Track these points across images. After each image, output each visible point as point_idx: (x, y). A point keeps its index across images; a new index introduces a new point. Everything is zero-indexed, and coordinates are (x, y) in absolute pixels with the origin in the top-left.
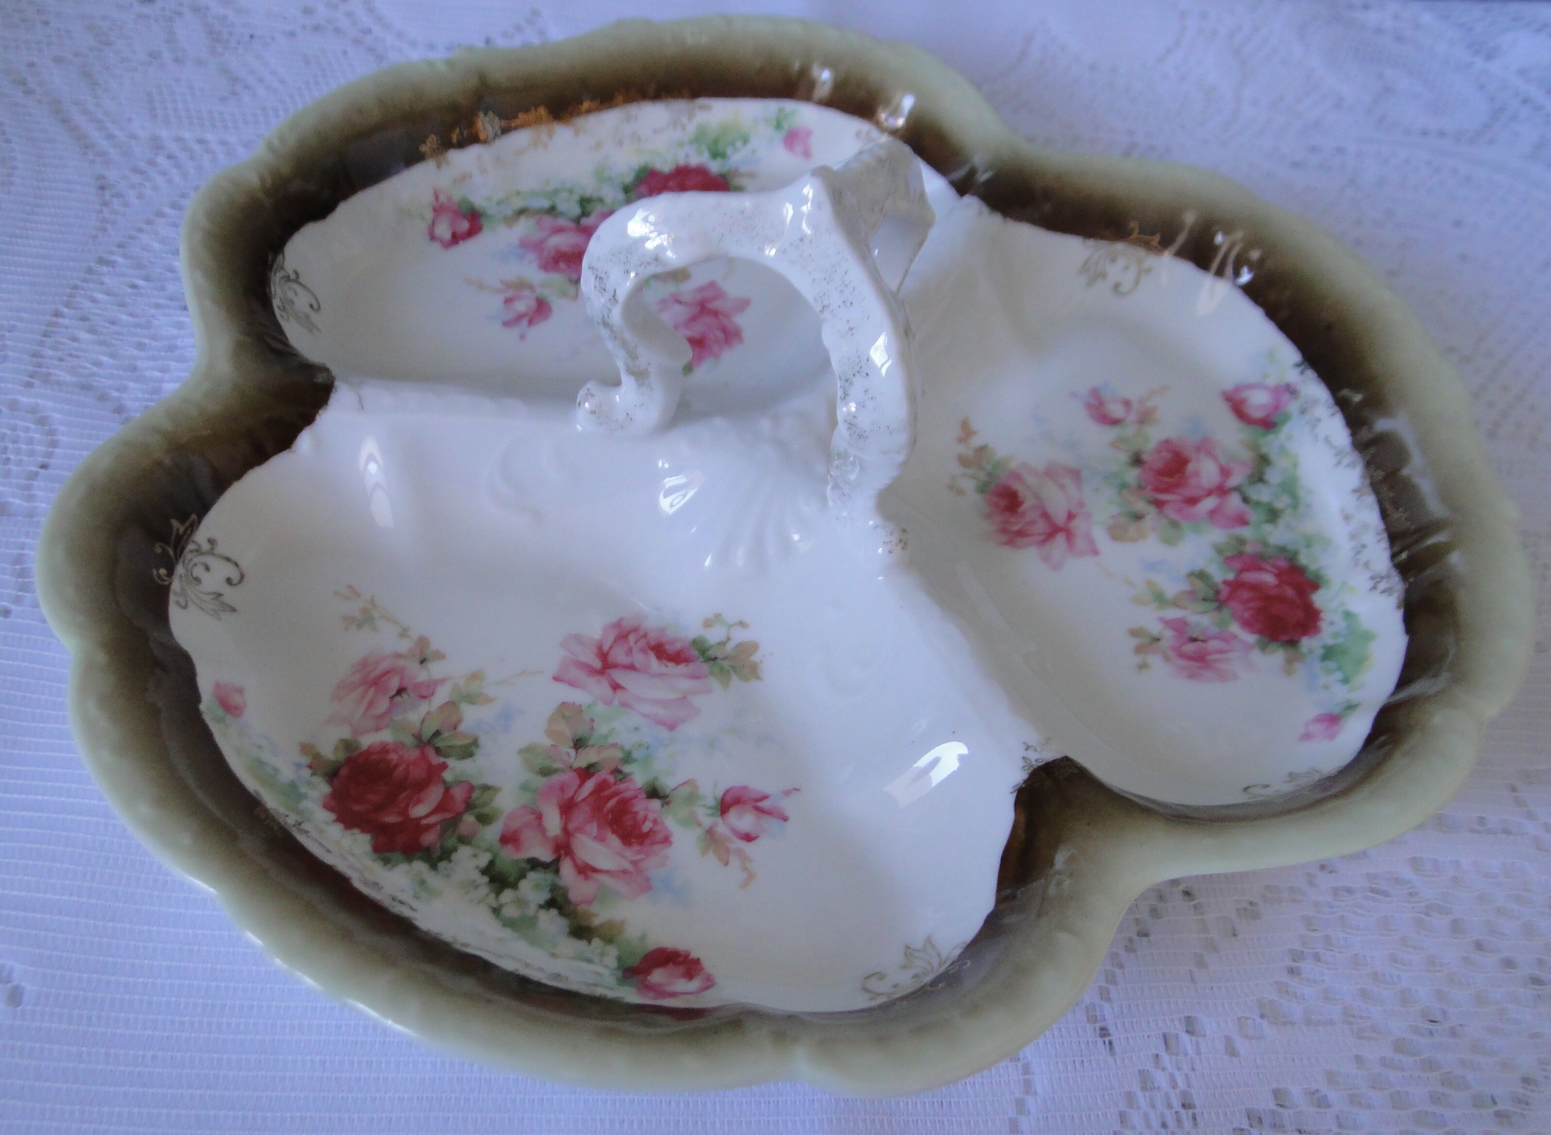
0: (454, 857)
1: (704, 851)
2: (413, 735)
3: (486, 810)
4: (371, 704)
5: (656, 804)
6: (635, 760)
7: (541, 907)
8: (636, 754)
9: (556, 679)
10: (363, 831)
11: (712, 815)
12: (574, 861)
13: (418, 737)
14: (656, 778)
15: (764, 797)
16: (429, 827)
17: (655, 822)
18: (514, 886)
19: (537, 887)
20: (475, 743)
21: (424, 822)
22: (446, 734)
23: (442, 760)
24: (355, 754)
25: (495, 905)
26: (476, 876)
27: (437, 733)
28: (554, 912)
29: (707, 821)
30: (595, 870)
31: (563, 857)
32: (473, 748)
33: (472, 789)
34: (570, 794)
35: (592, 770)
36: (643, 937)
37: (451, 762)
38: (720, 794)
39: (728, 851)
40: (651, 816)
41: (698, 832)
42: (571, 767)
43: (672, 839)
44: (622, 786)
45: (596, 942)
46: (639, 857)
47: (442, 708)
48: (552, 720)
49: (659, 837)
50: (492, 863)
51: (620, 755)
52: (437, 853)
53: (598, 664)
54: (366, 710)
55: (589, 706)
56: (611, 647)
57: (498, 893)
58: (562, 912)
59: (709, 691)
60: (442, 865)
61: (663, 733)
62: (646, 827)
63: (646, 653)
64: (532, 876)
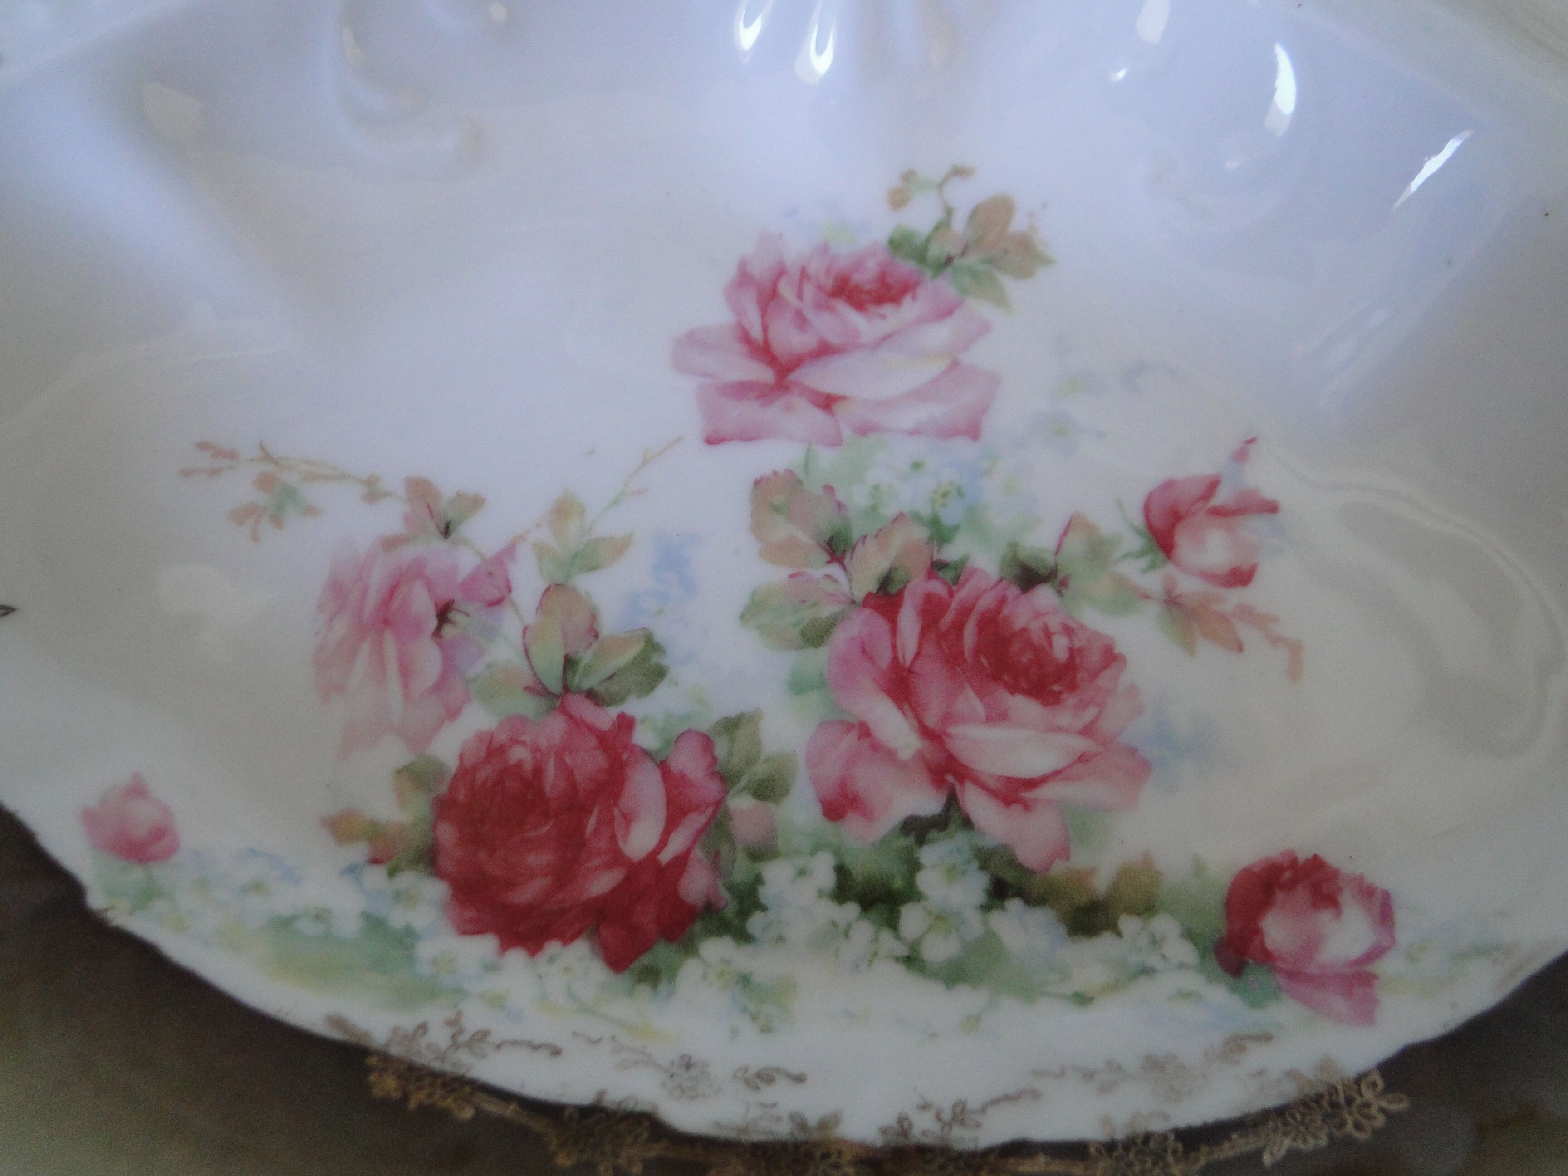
0: (766, 894)
1: (1188, 645)
2: (527, 689)
3: (760, 769)
4: (406, 672)
5: (1044, 595)
6: (956, 529)
7: (986, 908)
9: (712, 440)
10: (567, 939)
11: (1152, 567)
12: (983, 786)
13: (538, 689)
14: (1014, 546)
17: (1068, 631)
18: (911, 894)
19: (953, 873)
20: (651, 645)
21: (665, 857)
22: (586, 657)
23: (613, 712)
24: (443, 789)
25: (902, 950)
26: (830, 911)
27: (569, 663)
28: (1014, 905)
29: (1153, 582)
30: (1031, 784)
31: (958, 788)
32: (655, 659)
33: (707, 743)
34: (885, 658)
35: (893, 590)
37: (634, 707)
38: (1138, 519)
39: (1224, 619)
40: (1054, 623)
41: (1152, 611)
42: (853, 602)
43: (1119, 649)
44: (963, 594)
45: (1128, 924)
46: (1089, 714)
47: (543, 606)
48: (758, 528)
49: (1094, 658)
50: (841, 871)
51: (920, 533)
52: (730, 907)
54: (406, 686)
55: (806, 465)
56: (765, 329)
57: (892, 923)
58: (1032, 900)
59: (985, 328)
60: (755, 923)
61: (963, 448)
62: (1060, 648)
63: (830, 309)
64: (928, 855)
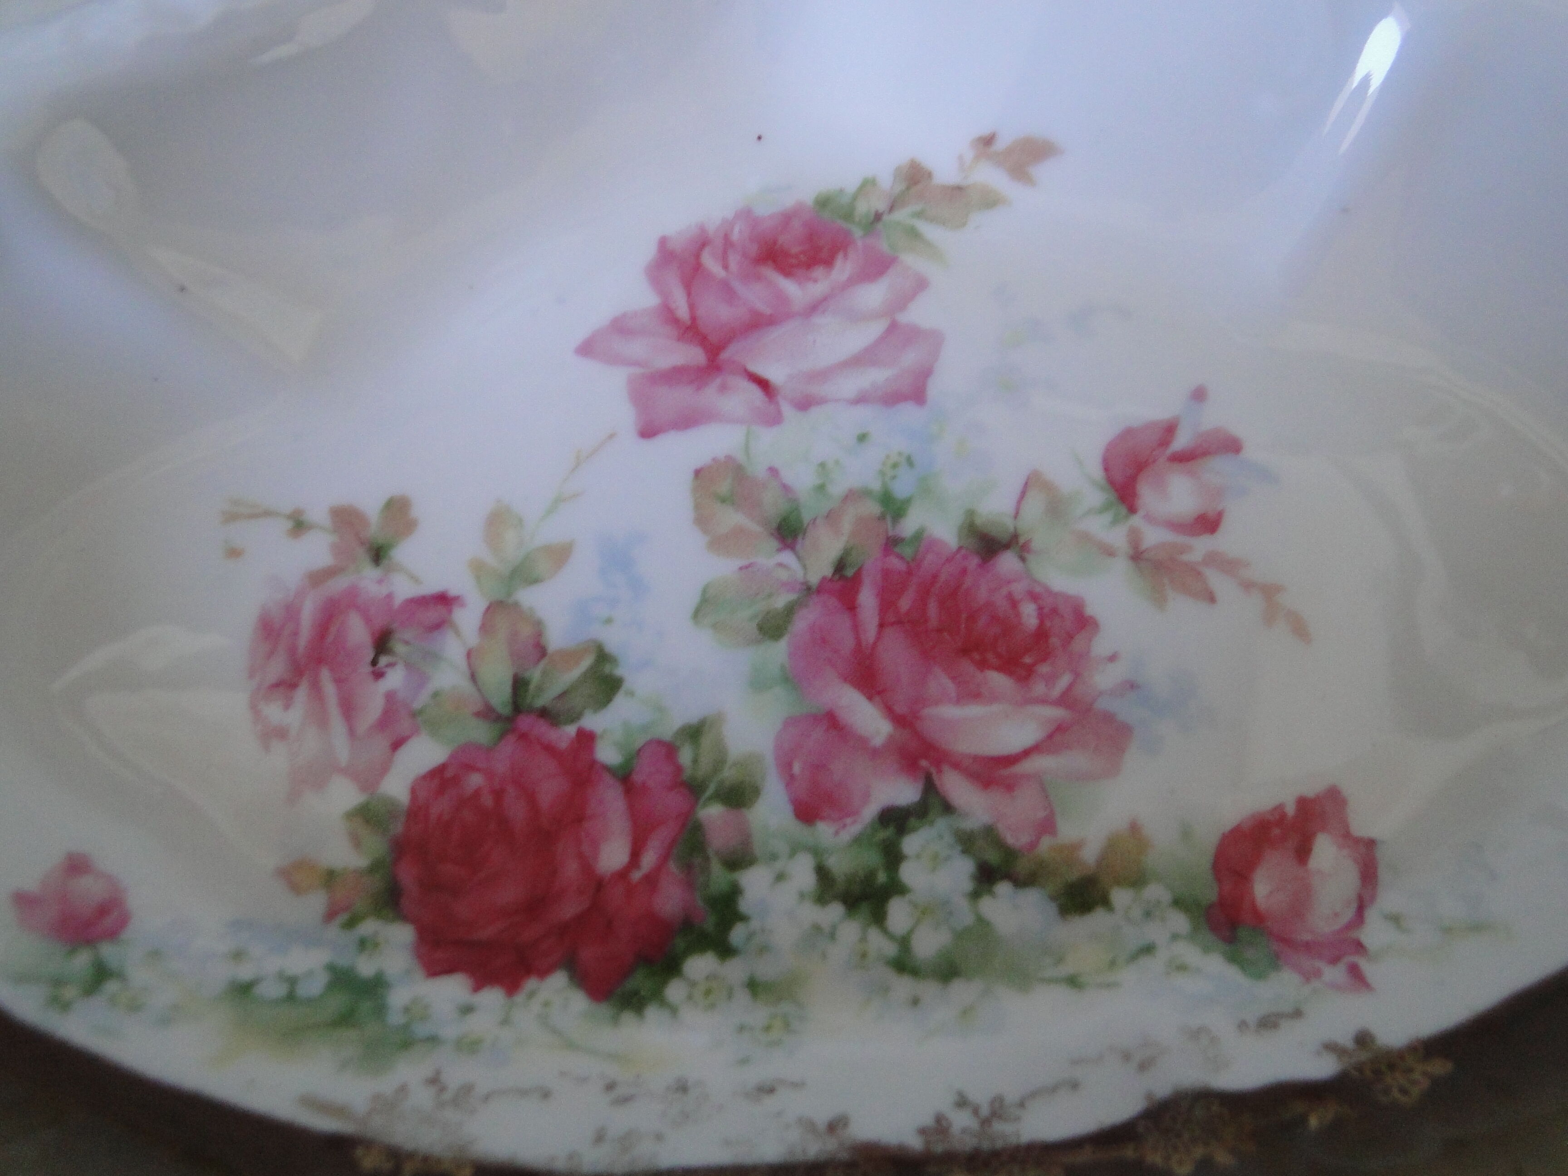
8: (901, 489)
15: (1170, 430)
16: (652, 881)
36: (1186, 834)
53: (693, 355)
